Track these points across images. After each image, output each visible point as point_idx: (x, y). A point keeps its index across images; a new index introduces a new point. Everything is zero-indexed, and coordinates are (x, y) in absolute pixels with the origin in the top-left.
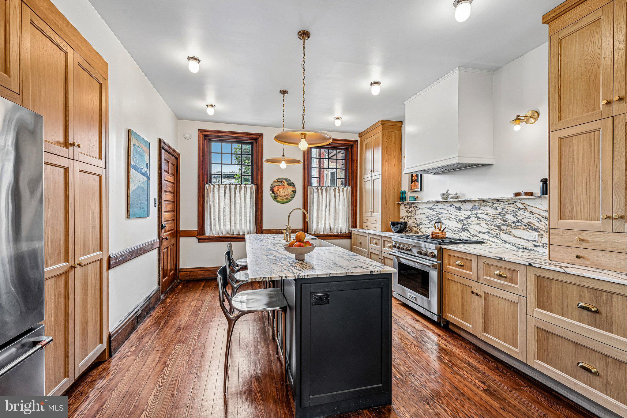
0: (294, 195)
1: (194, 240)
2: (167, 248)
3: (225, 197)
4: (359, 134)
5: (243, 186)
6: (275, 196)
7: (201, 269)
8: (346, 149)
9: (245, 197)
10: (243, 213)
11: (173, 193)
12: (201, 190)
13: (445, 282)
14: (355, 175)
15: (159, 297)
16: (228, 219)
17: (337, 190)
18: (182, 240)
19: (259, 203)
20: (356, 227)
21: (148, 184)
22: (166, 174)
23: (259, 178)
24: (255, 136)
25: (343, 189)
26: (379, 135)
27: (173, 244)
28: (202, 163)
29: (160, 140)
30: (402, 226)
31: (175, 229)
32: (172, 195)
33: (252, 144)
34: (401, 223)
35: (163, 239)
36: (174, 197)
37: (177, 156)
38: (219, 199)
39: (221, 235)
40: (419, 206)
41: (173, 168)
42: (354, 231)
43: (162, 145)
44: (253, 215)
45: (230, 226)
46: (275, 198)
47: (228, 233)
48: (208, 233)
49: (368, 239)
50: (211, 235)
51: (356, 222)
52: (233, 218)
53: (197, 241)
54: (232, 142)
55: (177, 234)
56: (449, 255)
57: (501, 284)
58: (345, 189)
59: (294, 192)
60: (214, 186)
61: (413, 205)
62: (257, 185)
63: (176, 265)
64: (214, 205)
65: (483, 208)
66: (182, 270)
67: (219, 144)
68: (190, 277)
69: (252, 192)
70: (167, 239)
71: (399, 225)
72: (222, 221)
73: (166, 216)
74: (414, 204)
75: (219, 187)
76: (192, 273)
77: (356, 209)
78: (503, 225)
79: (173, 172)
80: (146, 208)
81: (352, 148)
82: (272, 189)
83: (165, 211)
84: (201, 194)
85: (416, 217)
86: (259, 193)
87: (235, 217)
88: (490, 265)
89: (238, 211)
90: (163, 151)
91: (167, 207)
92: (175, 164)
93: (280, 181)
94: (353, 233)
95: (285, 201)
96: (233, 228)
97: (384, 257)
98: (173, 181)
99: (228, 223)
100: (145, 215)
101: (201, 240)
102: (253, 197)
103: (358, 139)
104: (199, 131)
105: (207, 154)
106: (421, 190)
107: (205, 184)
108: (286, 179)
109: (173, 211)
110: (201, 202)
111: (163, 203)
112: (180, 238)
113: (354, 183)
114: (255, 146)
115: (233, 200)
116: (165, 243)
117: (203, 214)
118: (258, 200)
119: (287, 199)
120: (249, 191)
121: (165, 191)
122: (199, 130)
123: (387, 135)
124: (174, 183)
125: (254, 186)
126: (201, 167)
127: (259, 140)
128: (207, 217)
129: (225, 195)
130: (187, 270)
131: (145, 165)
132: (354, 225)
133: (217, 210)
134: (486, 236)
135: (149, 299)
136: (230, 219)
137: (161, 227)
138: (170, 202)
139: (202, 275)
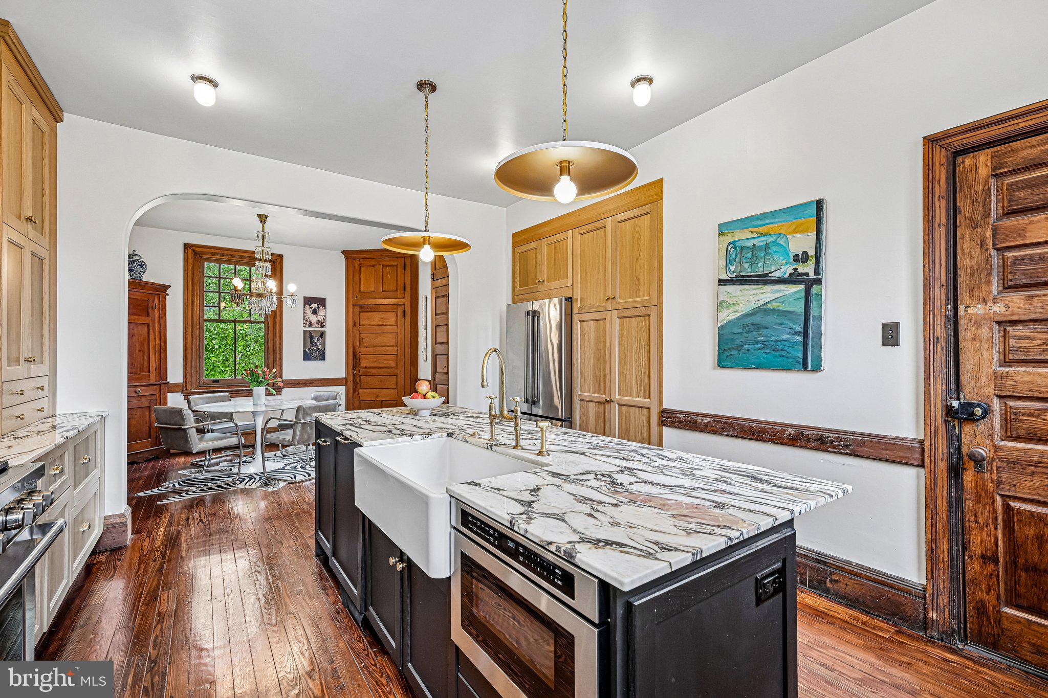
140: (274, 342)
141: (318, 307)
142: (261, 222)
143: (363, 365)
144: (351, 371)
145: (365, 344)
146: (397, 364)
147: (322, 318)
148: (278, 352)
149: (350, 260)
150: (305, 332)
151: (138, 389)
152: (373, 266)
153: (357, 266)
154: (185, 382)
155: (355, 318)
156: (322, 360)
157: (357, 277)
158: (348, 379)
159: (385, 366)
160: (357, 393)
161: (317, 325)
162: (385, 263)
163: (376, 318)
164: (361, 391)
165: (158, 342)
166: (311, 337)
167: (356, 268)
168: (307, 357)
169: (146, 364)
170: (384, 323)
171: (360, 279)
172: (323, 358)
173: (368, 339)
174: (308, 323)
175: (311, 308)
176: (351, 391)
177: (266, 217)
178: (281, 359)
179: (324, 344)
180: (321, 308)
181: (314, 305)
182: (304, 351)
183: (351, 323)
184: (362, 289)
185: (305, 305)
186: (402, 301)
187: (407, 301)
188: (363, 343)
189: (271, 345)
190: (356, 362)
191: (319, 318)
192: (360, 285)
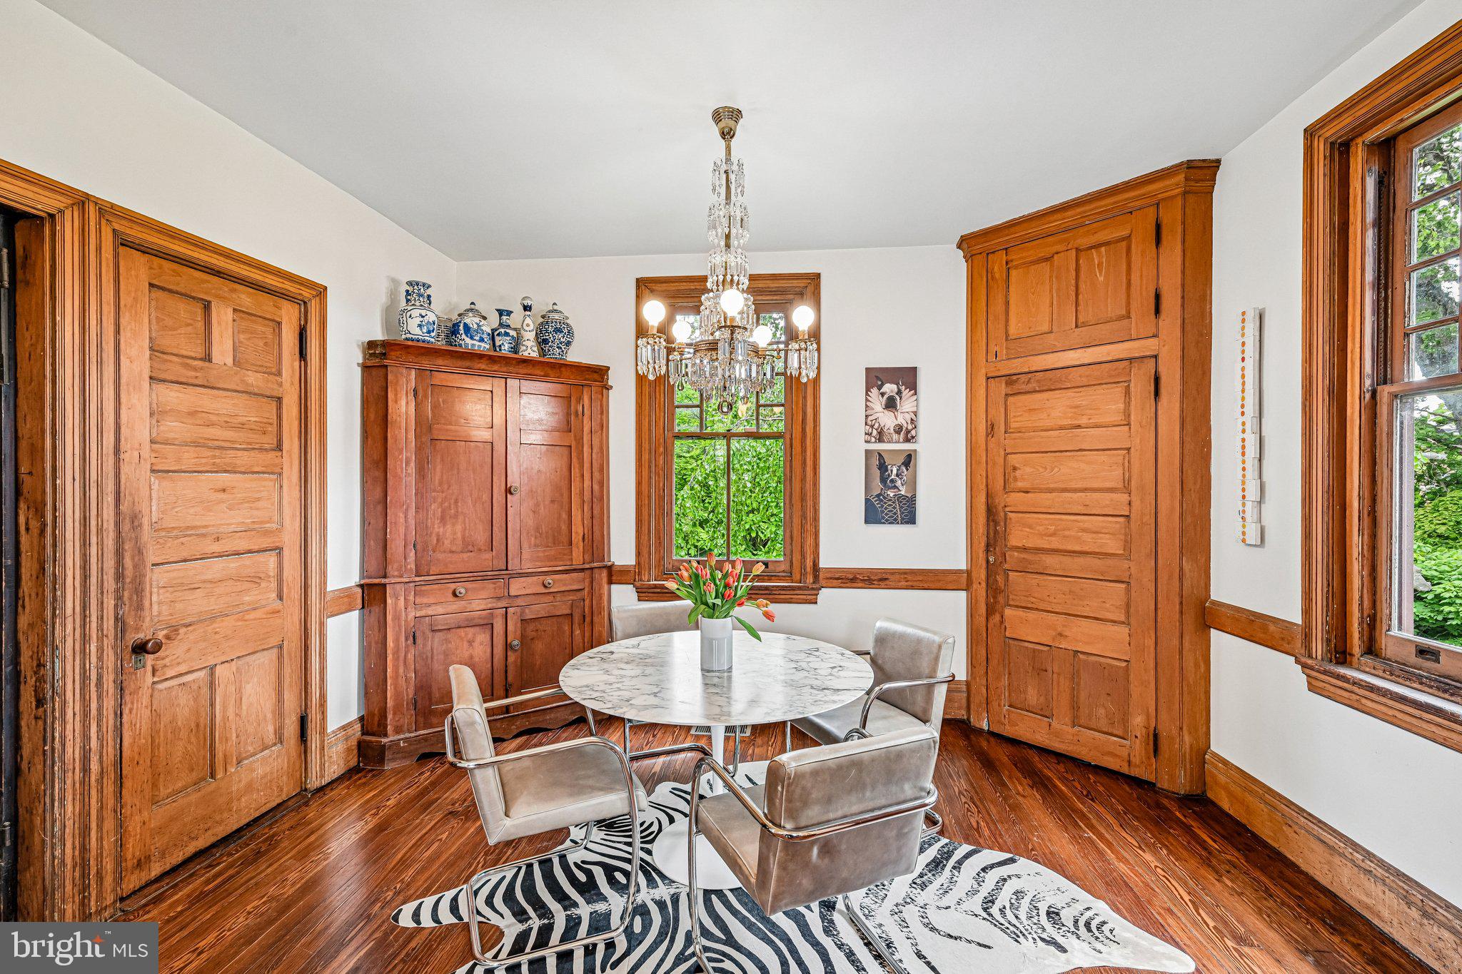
140: (803, 480)
141: (899, 392)
142: (723, 135)
143: (1014, 541)
144: (982, 555)
145: (1020, 484)
146: (1127, 544)
147: (908, 417)
148: (810, 503)
149: (979, 260)
150: (868, 453)
151: (549, 580)
152: (1047, 259)
153: (998, 271)
154: (638, 563)
155: (992, 412)
156: (907, 523)
157: (1000, 300)
158: (974, 575)
159: (1086, 548)
160: (997, 618)
161: (895, 437)
162: (1084, 242)
163: (1057, 407)
164: (1008, 612)
165: (587, 483)
166: (883, 467)
167: (997, 276)
168: (872, 516)
169: (564, 527)
170: (1083, 421)
171: (1007, 303)
172: (911, 519)
173: (1029, 471)
174: (875, 432)
175: (883, 394)
176: (982, 609)
177: (736, 114)
178: (816, 519)
179: (913, 484)
180: (906, 393)
181: (890, 388)
182: (867, 501)
183: (982, 428)
184: (1013, 331)
185: (868, 390)
186: (1150, 346)
187: (1167, 345)
188: (1016, 479)
189: (797, 486)
190: (996, 532)
191: (901, 420)
192: (1007, 321)
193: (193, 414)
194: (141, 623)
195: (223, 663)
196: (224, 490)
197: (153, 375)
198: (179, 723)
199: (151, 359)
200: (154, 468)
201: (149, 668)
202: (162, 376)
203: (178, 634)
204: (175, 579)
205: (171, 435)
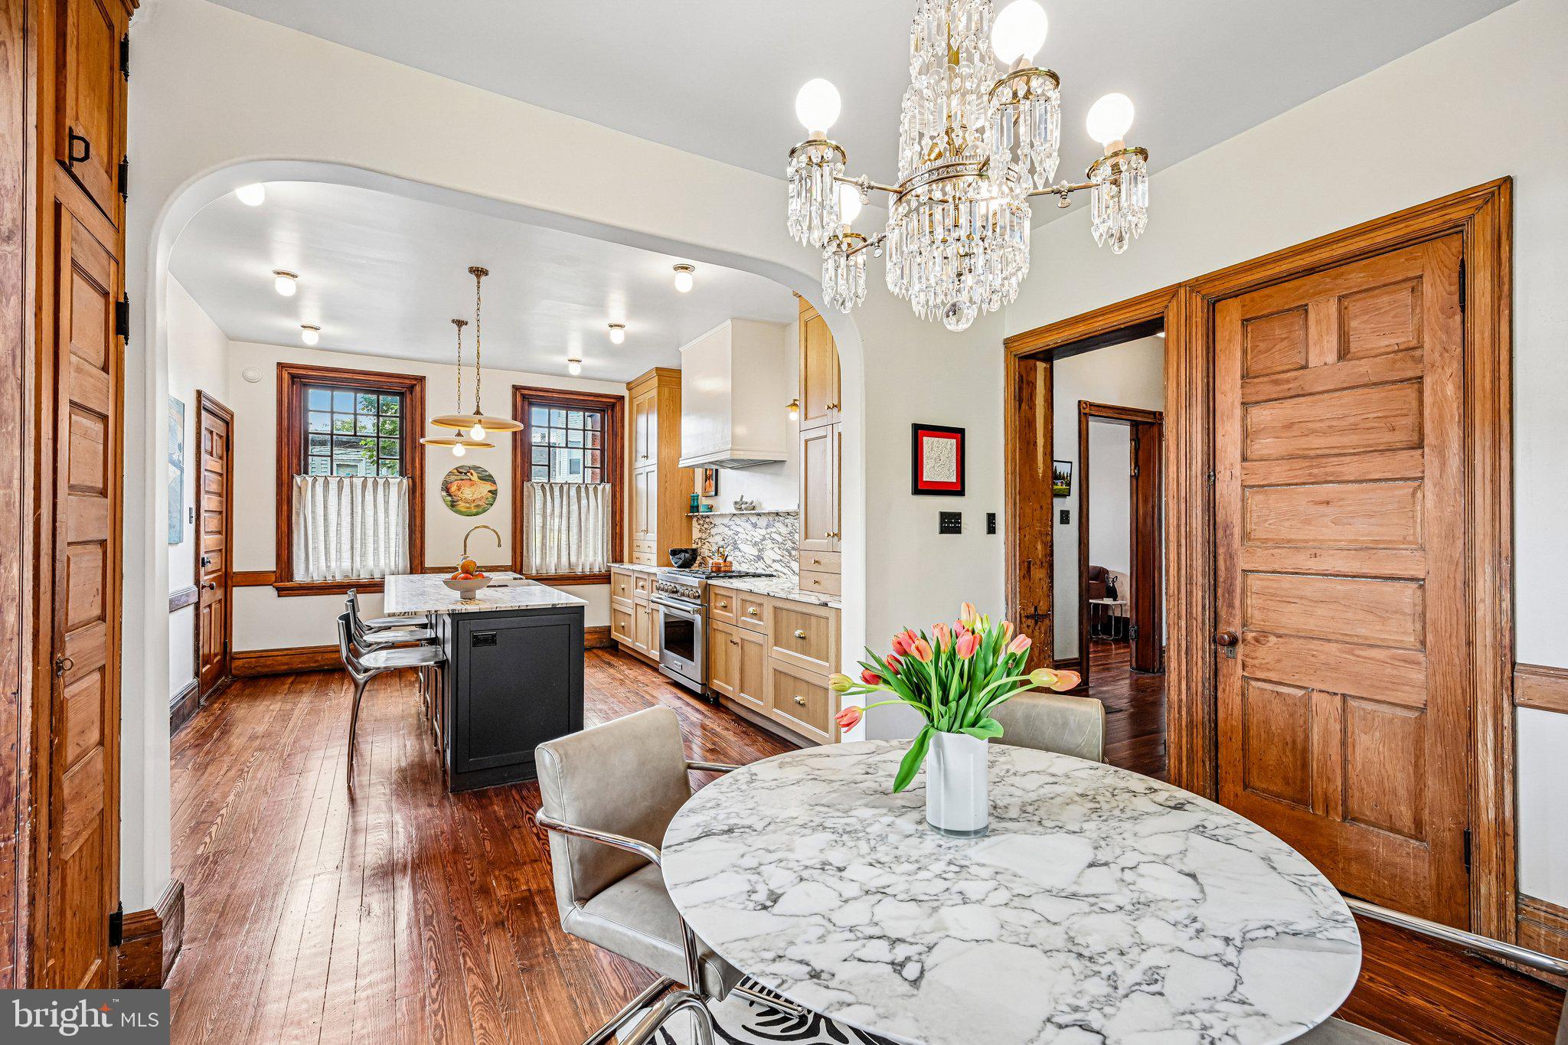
0: (494, 499)
1: (269, 592)
2: (210, 606)
3: (339, 504)
4: (628, 384)
5: (381, 481)
6: (453, 502)
7: (285, 653)
8: (602, 411)
9: (387, 503)
10: (382, 535)
11: (220, 495)
12: (285, 489)
13: (711, 633)
14: (619, 461)
15: (197, 699)
16: (346, 547)
17: (583, 490)
18: (237, 592)
19: (418, 514)
20: (621, 561)
21: (181, 481)
22: (209, 457)
23: (417, 465)
24: (407, 381)
25: (595, 489)
26: (654, 393)
27: (220, 601)
28: (286, 431)
29: (199, 393)
30: (687, 555)
31: (223, 570)
32: (219, 498)
33: (401, 395)
34: (686, 551)
35: (203, 587)
36: (221, 502)
37: (228, 418)
38: (325, 507)
39: (329, 579)
40: (717, 521)
41: (219, 442)
42: (615, 567)
43: (205, 402)
44: (404, 539)
45: (352, 563)
46: (453, 505)
47: (347, 576)
48: (300, 576)
49: (633, 580)
50: (308, 580)
51: (622, 551)
52: (358, 545)
53: (276, 593)
54: (357, 390)
55: (227, 580)
56: (716, 594)
57: (753, 624)
58: (600, 488)
59: (494, 493)
60: (315, 480)
61: (707, 520)
62: (413, 478)
63: (225, 644)
64: (314, 518)
65: (776, 524)
66: (237, 656)
67: (327, 393)
68: (259, 669)
69: (403, 493)
70: (211, 587)
71: (683, 554)
72: (333, 552)
73: (209, 541)
74: (708, 517)
75: (326, 483)
76: (262, 660)
77: (622, 527)
78: (793, 548)
79: (220, 452)
80: (177, 525)
81: (613, 410)
82: (446, 488)
83: (206, 532)
84: (285, 497)
85: (711, 540)
86: (418, 494)
87: (363, 544)
88: (746, 601)
89: (370, 532)
90: (203, 412)
91: (210, 522)
92: (224, 434)
93: (462, 472)
94: (613, 570)
95: (475, 511)
96: (357, 565)
97: (652, 609)
98: (220, 471)
99: (346, 555)
100: (177, 540)
101: (282, 592)
102: (404, 503)
103: (626, 394)
104: (281, 366)
105: (298, 413)
106: (716, 494)
107: (293, 477)
108: (476, 468)
109: (220, 533)
110: (285, 513)
111: (203, 514)
112: (235, 589)
113: (618, 477)
114: (408, 400)
115: (358, 509)
116: (207, 597)
117: (288, 539)
118: (415, 510)
119: (478, 506)
120: (394, 491)
121: (207, 492)
122: (279, 364)
123: (667, 393)
124: (221, 475)
125: (405, 481)
126: (285, 440)
127: (418, 388)
128: (299, 545)
129: (339, 499)
130: (253, 655)
131: (177, 447)
132: (618, 558)
133: (321, 530)
134: (777, 566)
135: (183, 698)
136: (352, 548)
137: (199, 562)
138: (213, 515)
139: (286, 664)
193: (1289, 426)
194: (1231, 619)
195: (1320, 691)
196: (1328, 503)
197: (1244, 400)
198: (1273, 728)
199: (1242, 387)
200: (1245, 484)
201: (1240, 662)
202: (1254, 398)
203: (1268, 641)
204: (1268, 587)
205: (1265, 452)
